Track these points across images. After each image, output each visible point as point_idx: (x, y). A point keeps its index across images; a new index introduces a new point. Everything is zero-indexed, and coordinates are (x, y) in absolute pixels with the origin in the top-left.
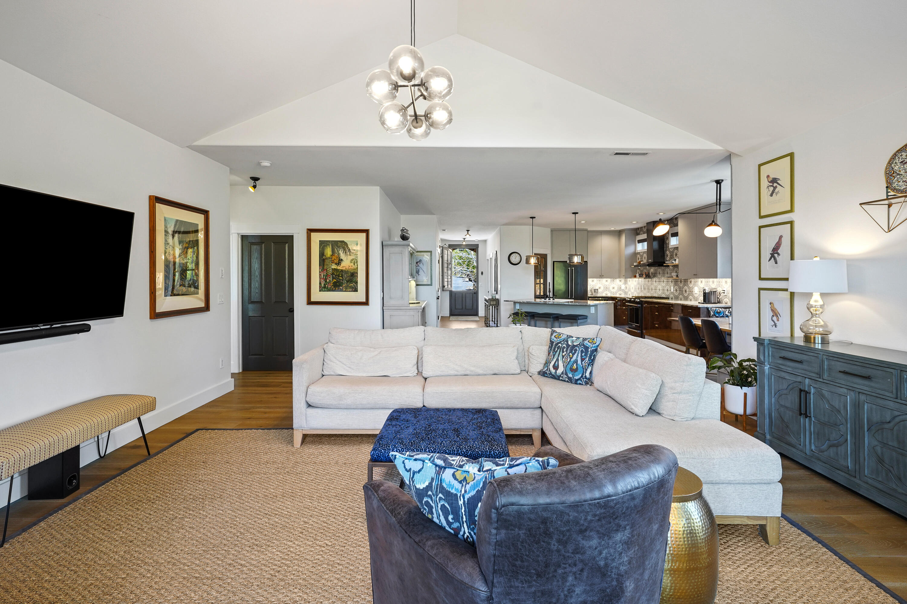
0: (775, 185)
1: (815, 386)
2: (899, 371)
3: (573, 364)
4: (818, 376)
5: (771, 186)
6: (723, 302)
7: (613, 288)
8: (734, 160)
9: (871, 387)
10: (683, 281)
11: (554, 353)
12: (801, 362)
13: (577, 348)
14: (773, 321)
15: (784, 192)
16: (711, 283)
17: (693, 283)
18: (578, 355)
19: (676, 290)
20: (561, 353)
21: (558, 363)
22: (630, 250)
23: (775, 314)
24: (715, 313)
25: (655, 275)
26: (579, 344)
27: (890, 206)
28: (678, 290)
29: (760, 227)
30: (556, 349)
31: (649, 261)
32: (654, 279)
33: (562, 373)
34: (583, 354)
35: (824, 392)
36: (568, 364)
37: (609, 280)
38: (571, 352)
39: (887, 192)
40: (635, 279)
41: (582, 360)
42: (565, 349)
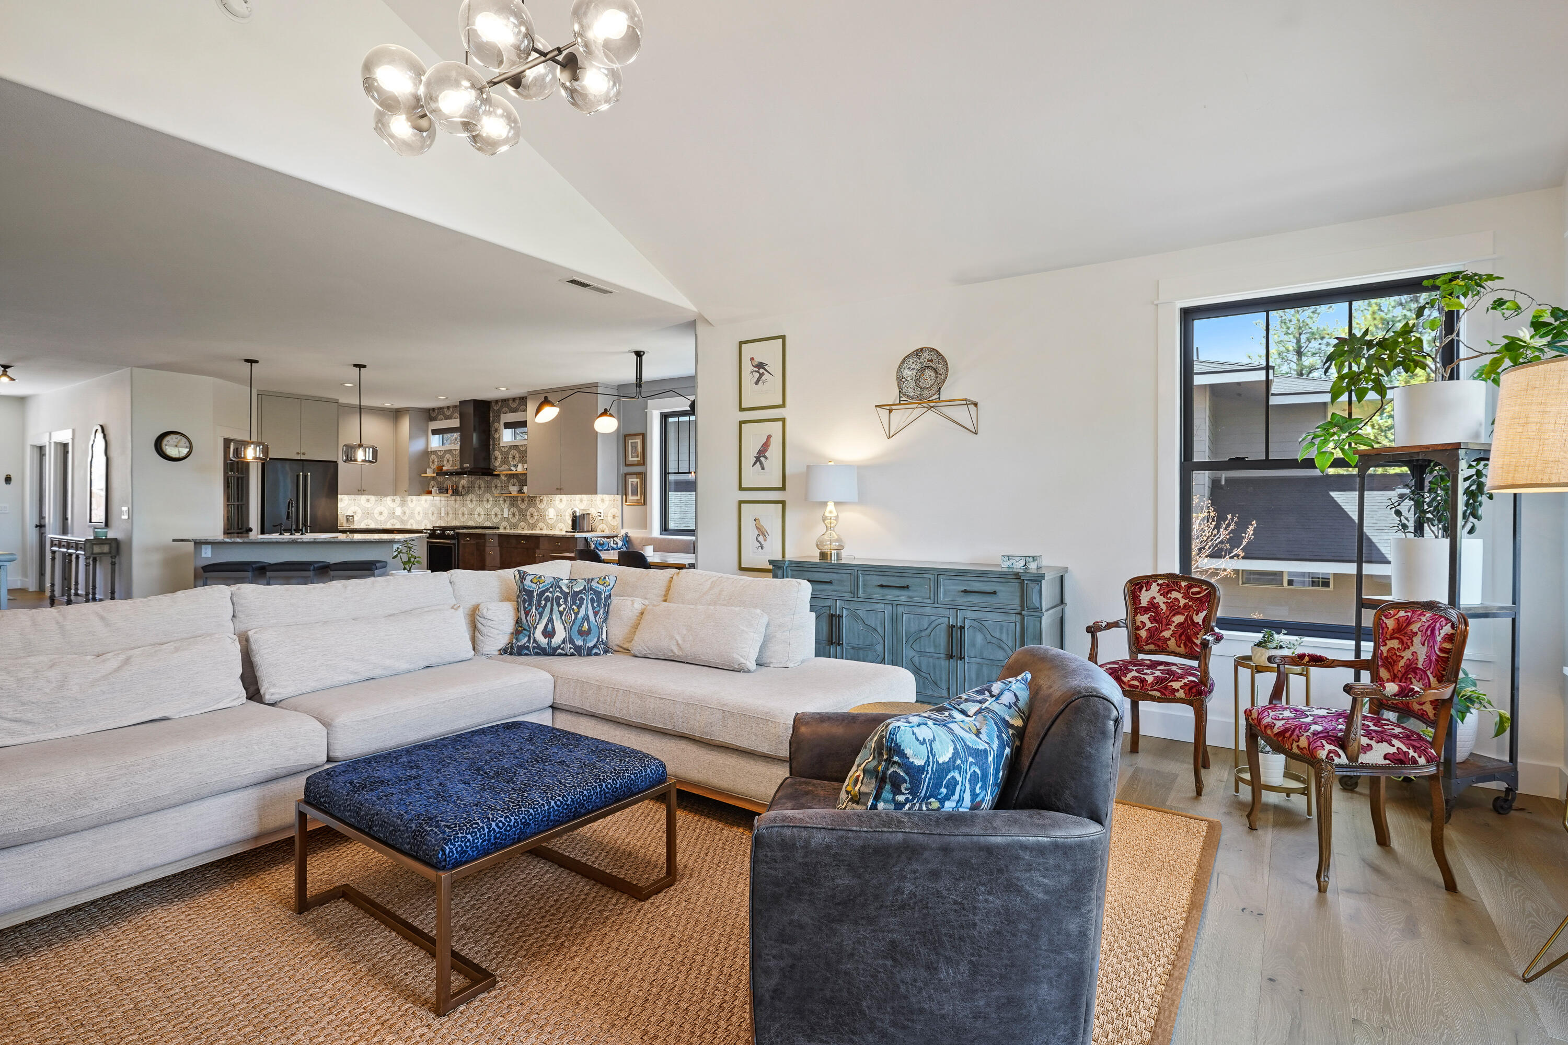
0: (762, 371)
1: (848, 607)
2: (936, 576)
3: (582, 623)
4: (850, 595)
5: (756, 371)
6: (598, 530)
7: (381, 513)
8: (700, 328)
9: (909, 596)
10: (526, 499)
11: (541, 609)
12: (830, 582)
13: (583, 596)
14: (758, 541)
15: (773, 381)
16: (577, 502)
17: (545, 502)
18: (587, 607)
19: (514, 515)
20: (555, 607)
21: (553, 625)
22: (418, 445)
23: (762, 532)
24: (598, 546)
25: (469, 490)
26: (584, 589)
27: (890, 411)
28: (517, 513)
29: (741, 423)
30: (543, 602)
31: (465, 465)
32: (469, 498)
33: (564, 642)
34: (595, 605)
35: (857, 611)
36: (573, 624)
37: (372, 498)
38: (574, 603)
39: (900, 397)
40: (429, 498)
41: (596, 614)
42: (561, 601)
